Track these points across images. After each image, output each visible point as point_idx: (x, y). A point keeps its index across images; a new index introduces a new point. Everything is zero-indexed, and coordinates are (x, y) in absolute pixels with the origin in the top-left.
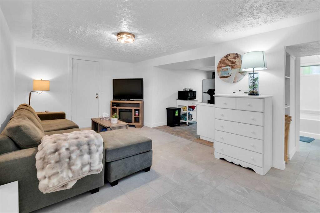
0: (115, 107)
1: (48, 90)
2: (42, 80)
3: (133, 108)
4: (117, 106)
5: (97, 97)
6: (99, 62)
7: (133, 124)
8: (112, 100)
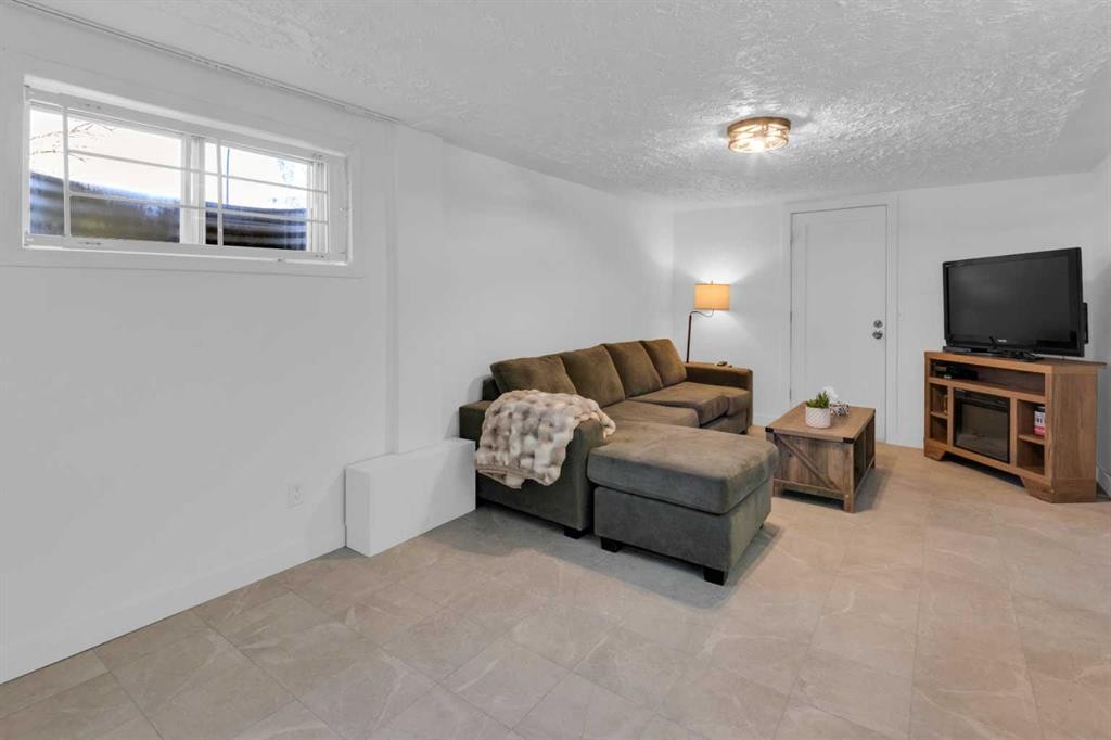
0: (947, 382)
1: (726, 309)
2: (712, 284)
3: (1015, 396)
4: (955, 377)
5: (879, 336)
6: (886, 205)
7: (1012, 468)
8: (941, 350)
